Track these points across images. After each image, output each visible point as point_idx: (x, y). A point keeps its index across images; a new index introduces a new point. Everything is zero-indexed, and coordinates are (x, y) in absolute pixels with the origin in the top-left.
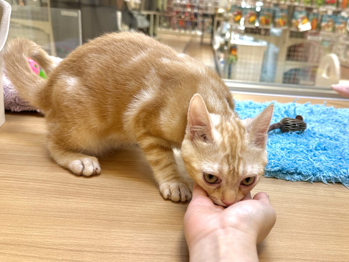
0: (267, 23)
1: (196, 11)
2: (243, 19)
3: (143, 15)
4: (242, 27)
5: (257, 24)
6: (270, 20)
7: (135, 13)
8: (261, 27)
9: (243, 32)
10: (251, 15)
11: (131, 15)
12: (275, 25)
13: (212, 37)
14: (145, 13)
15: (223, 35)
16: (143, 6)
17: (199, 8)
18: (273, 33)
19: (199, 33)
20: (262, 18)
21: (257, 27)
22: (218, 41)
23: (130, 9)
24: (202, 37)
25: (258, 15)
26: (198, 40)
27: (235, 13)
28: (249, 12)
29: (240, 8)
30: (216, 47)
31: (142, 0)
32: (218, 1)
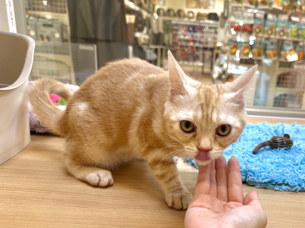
0: (259, 54)
1: (197, 45)
2: (238, 52)
3: (151, 49)
4: (238, 59)
5: (251, 56)
6: (262, 52)
7: (145, 47)
8: (254, 58)
9: (238, 63)
10: (246, 48)
11: (141, 49)
12: (267, 56)
13: (212, 68)
14: (153, 47)
15: (221, 66)
16: (151, 42)
17: (200, 42)
18: (265, 64)
19: (200, 64)
20: (255, 50)
21: (251, 59)
22: (217, 70)
23: (140, 44)
24: (203, 67)
25: (251, 47)
26: (200, 70)
27: (232, 46)
28: (244, 45)
29: (236, 42)
30: (215, 76)
31: (150, 36)
32: (216, 36)
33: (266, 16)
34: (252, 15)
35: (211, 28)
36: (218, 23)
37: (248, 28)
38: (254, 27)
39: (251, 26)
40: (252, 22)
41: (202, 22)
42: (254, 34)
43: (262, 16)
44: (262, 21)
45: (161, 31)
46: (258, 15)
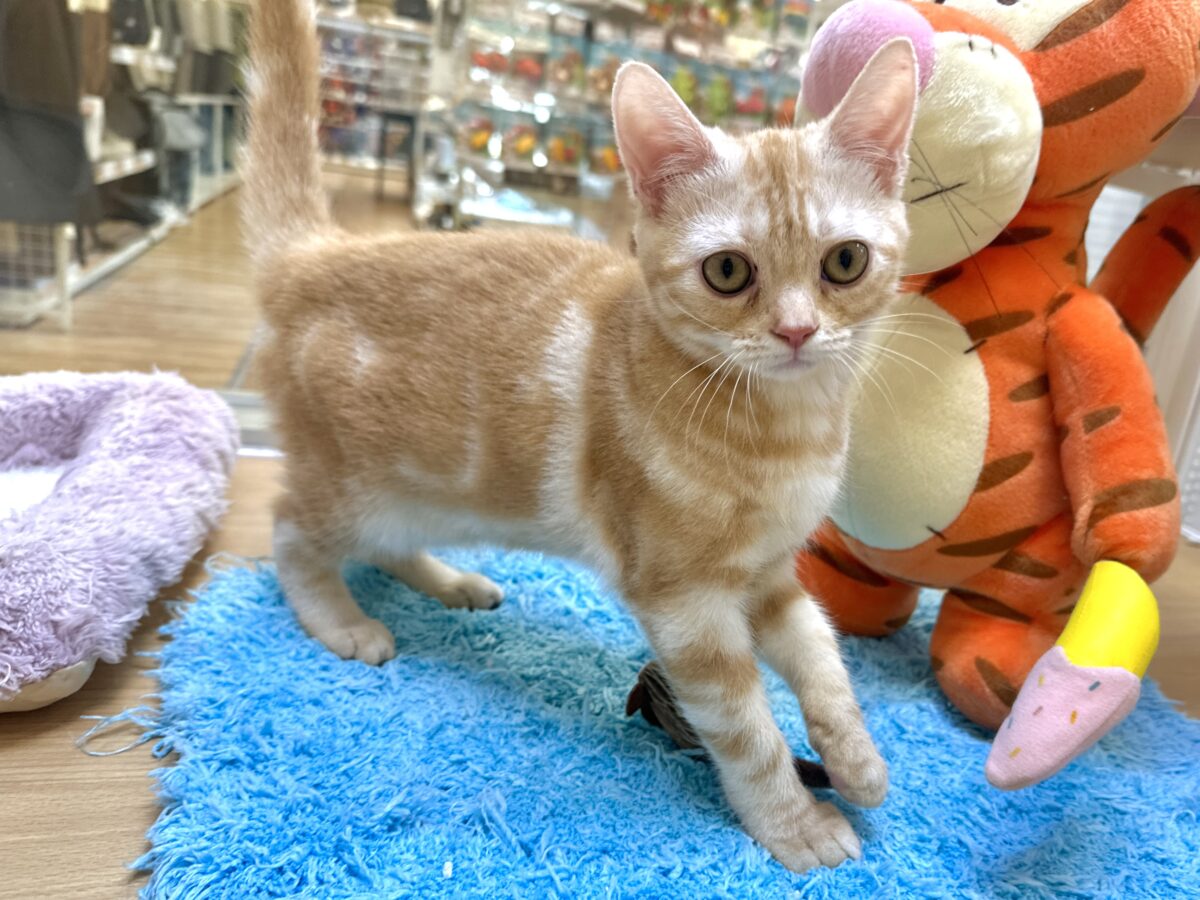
0: (570, 158)
1: (360, 98)
2: (495, 145)
3: (185, 108)
4: (496, 167)
5: (540, 160)
6: (579, 150)
7: (158, 103)
8: (551, 170)
9: (499, 179)
10: (522, 132)
11: (144, 108)
12: (596, 166)
13: (411, 183)
14: (194, 100)
15: (442, 177)
16: (185, 78)
17: (369, 91)
18: (591, 190)
19: (370, 163)
20: (553, 142)
21: (540, 170)
22: (429, 192)
23: (140, 86)
24: (380, 174)
25: (541, 132)
26: (370, 184)
27: (473, 124)
28: (516, 122)
29: (491, 110)
30: (423, 210)
31: (178, 61)
32: (424, 75)
33: (589, 29)
34: (543, 22)
35: (405, 45)
36: (432, 33)
37: (531, 65)
38: (551, 64)
39: (541, 58)
40: (542, 45)
41: (375, 21)
42: (550, 86)
43: (578, 29)
44: (578, 46)
45: (225, 42)
46: (564, 24)
